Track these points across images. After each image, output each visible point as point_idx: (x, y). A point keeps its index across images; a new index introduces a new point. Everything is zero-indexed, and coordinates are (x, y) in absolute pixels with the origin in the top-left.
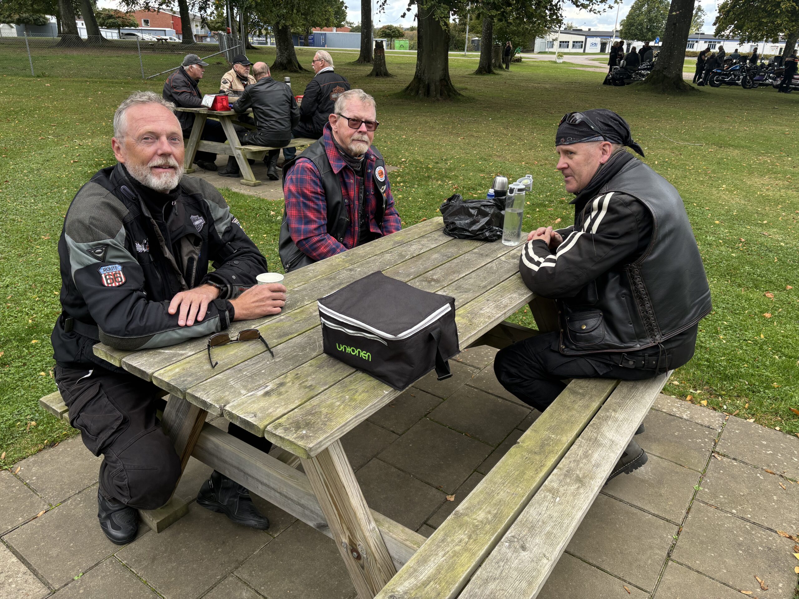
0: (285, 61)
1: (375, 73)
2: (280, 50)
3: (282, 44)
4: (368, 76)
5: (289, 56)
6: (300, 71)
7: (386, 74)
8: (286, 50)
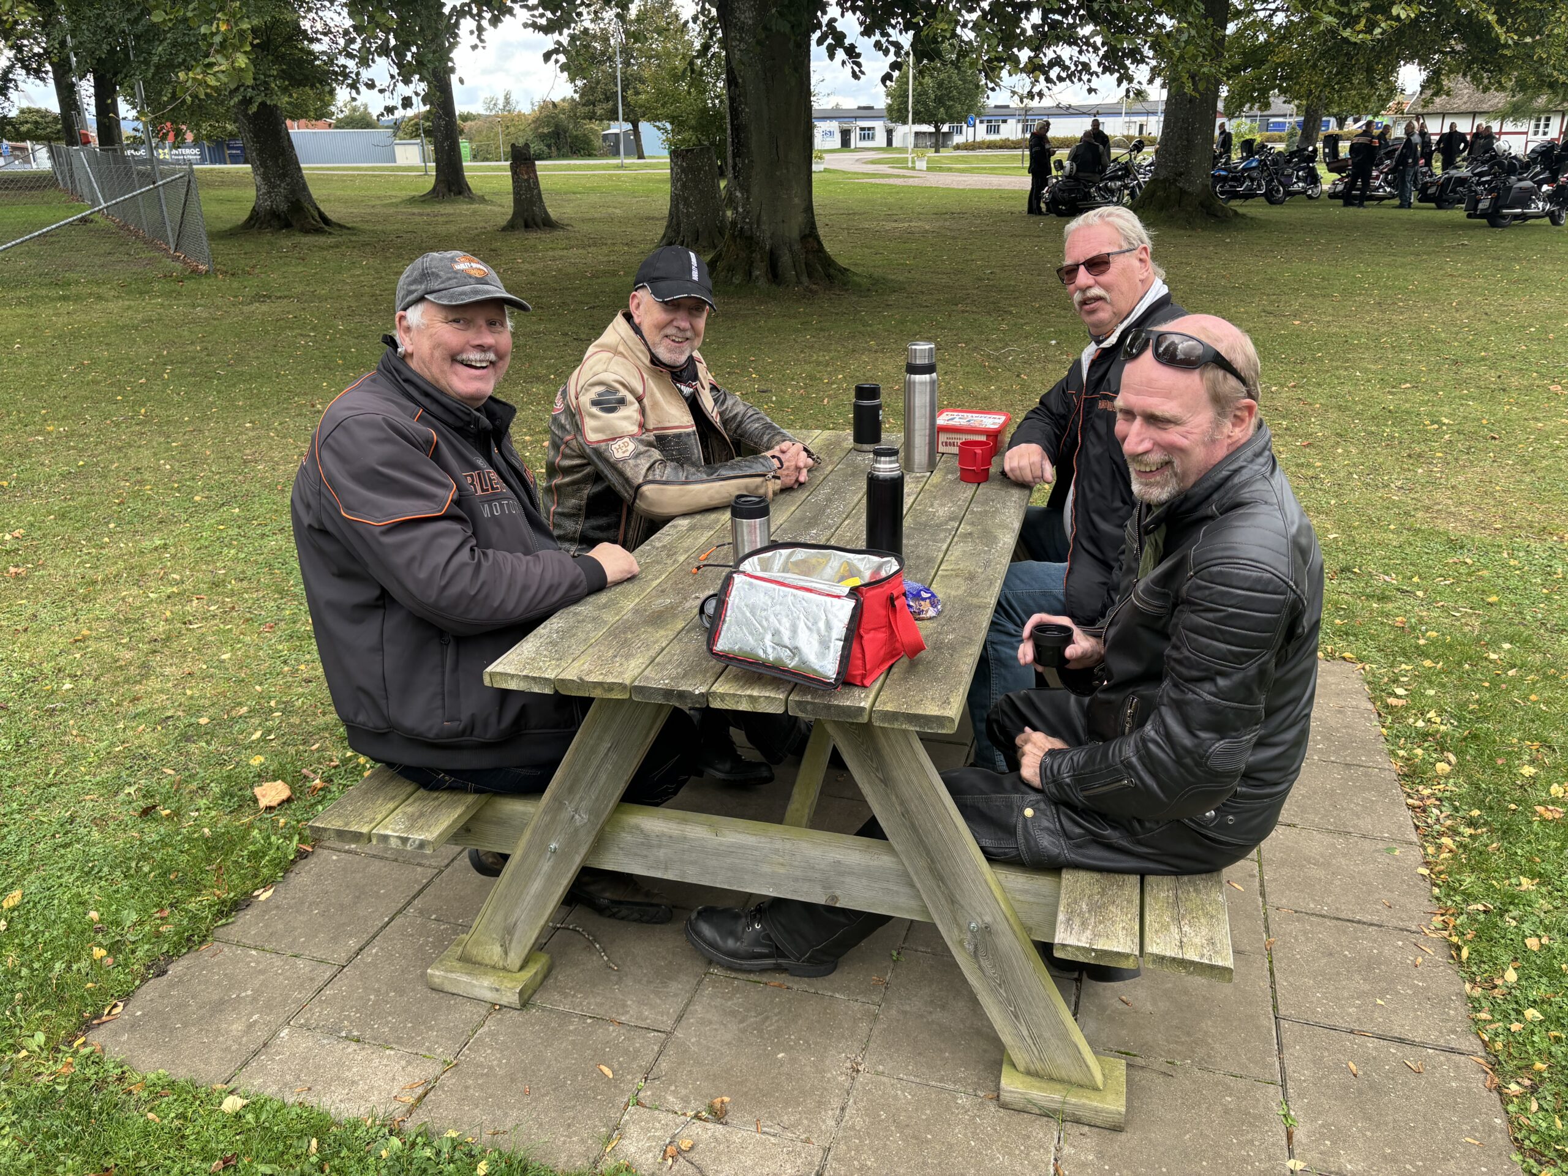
0: (284, 207)
1: (521, 222)
2: (265, 178)
3: (269, 163)
4: (504, 229)
5: (293, 192)
6: (326, 228)
7: (548, 224)
8: (283, 176)
